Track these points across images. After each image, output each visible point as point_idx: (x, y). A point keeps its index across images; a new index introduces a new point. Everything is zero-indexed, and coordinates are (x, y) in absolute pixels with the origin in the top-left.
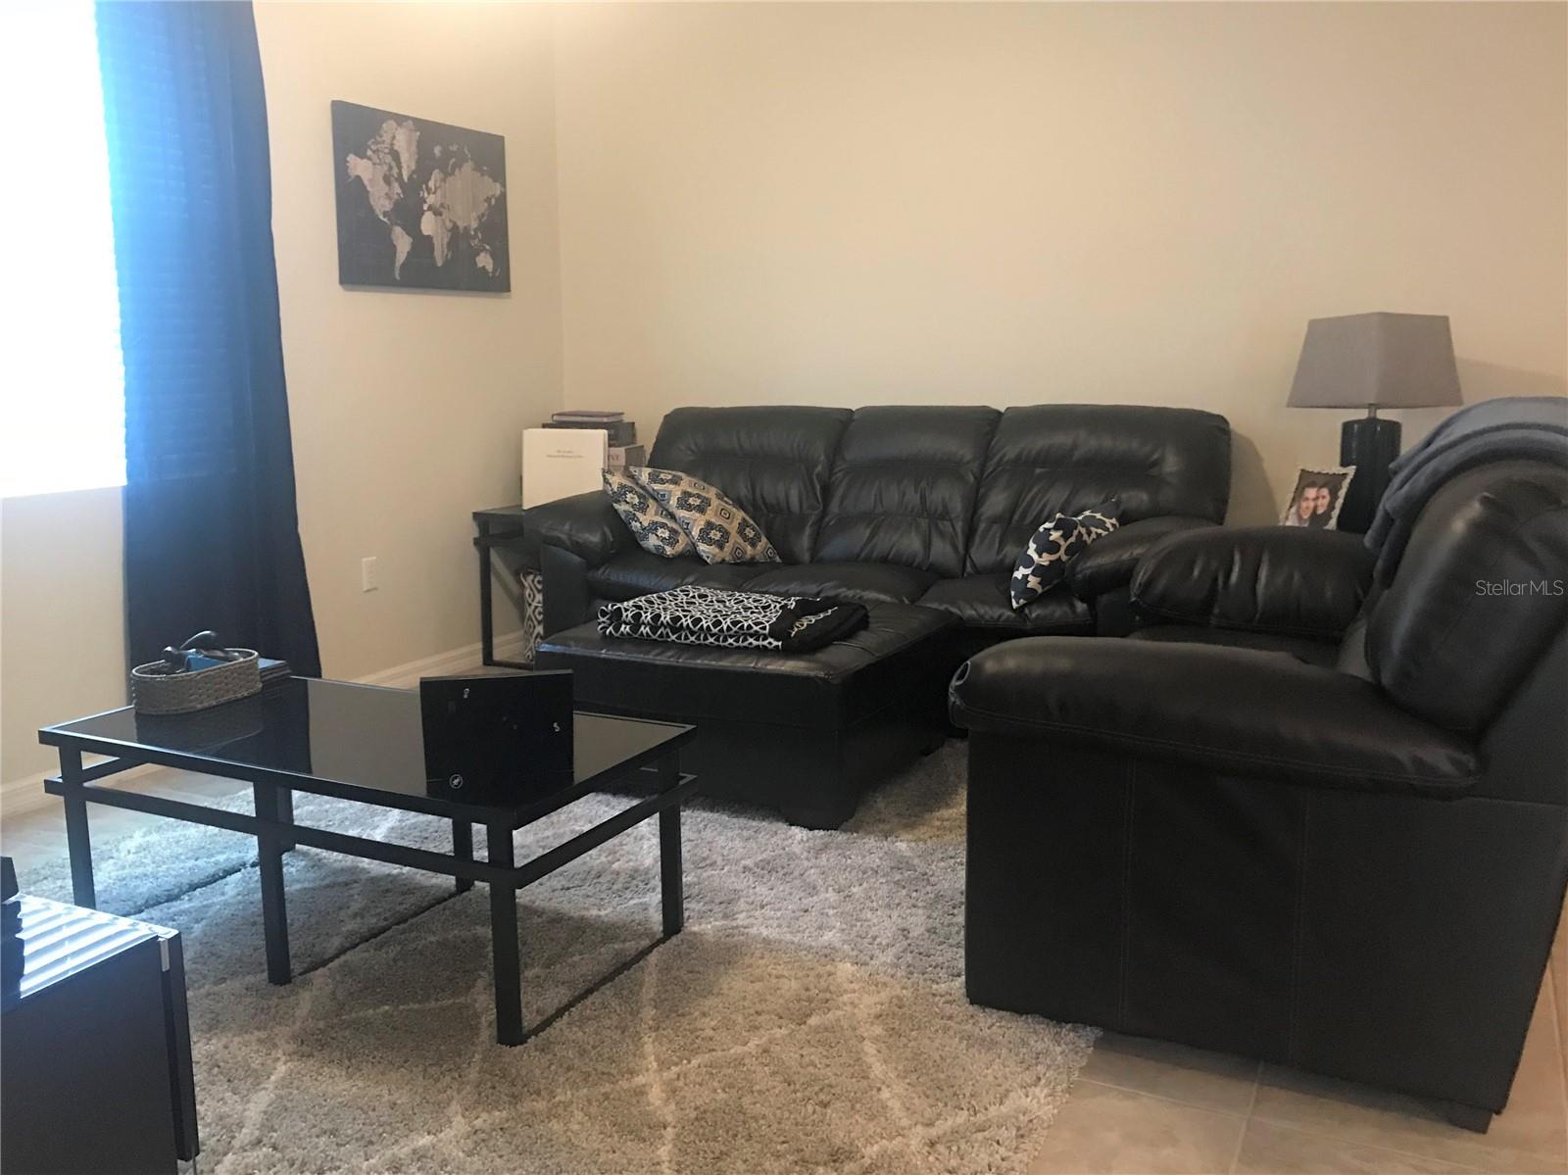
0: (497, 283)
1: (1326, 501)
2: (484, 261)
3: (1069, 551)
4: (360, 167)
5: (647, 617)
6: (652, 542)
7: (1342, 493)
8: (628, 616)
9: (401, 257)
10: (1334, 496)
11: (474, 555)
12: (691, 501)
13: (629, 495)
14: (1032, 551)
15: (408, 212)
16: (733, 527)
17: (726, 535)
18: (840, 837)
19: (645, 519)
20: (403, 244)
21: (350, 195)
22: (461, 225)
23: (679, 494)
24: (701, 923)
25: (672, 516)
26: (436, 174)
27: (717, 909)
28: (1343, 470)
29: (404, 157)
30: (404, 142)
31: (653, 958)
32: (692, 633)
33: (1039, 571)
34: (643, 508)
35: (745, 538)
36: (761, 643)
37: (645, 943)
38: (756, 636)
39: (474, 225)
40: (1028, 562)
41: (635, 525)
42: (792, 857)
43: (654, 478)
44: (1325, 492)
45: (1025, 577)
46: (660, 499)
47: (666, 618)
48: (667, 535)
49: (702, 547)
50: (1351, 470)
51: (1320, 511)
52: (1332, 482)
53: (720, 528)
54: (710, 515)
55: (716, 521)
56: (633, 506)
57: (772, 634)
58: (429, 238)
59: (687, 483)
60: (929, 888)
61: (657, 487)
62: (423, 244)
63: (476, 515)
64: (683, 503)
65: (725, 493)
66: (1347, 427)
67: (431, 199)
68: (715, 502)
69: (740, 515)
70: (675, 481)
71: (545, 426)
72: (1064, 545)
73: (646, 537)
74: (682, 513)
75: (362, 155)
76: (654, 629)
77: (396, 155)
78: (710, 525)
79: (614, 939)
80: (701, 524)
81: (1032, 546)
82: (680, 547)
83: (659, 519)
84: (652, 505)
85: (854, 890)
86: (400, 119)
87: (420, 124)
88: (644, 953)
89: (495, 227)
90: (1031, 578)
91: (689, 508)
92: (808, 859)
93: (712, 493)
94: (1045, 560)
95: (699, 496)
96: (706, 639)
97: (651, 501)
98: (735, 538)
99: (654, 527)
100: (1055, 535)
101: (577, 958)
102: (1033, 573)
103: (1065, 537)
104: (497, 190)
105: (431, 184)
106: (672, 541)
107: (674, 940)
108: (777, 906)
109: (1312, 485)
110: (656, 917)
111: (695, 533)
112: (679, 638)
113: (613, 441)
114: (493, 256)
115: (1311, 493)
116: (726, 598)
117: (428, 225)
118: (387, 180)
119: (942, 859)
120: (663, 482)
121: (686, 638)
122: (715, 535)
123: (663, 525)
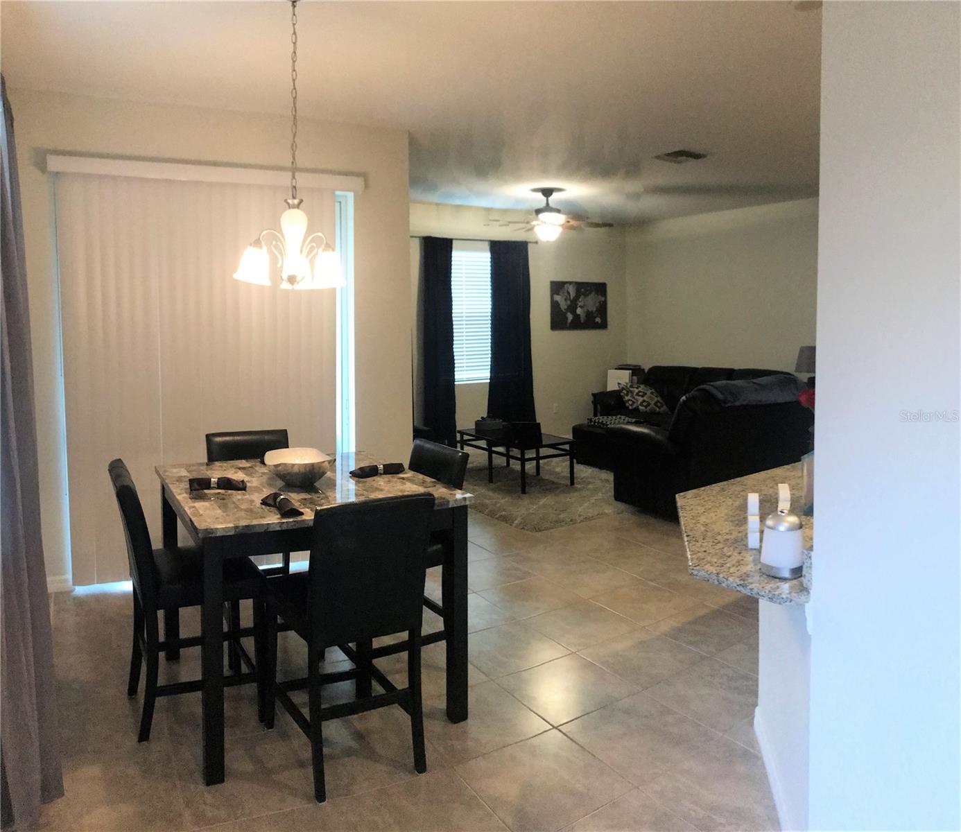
0: (603, 325)
2: (598, 320)
4: (557, 298)
9: (569, 321)
11: (592, 406)
15: (572, 308)
17: (649, 404)
19: (627, 398)
20: (570, 317)
21: (555, 306)
22: (590, 310)
25: (634, 398)
26: (582, 296)
29: (571, 293)
30: (572, 290)
34: (627, 395)
35: (657, 406)
39: (595, 309)
41: (624, 400)
46: (632, 393)
48: (631, 403)
49: (640, 407)
53: (648, 402)
54: (646, 398)
55: (646, 400)
58: (579, 315)
62: (577, 317)
63: (593, 395)
64: (638, 394)
65: (653, 393)
67: (580, 304)
68: (648, 395)
71: (616, 369)
73: (626, 404)
74: (637, 397)
75: (558, 294)
77: (569, 293)
78: (644, 401)
80: (642, 401)
82: (634, 407)
84: (630, 395)
86: (570, 283)
87: (577, 283)
89: (602, 309)
91: (640, 396)
93: (648, 392)
95: (644, 393)
97: (630, 393)
99: (628, 401)
104: (603, 299)
105: (580, 300)
106: (632, 405)
111: (639, 403)
113: (633, 374)
114: (601, 319)
117: (579, 311)
118: (566, 300)
122: (646, 404)
123: (631, 400)
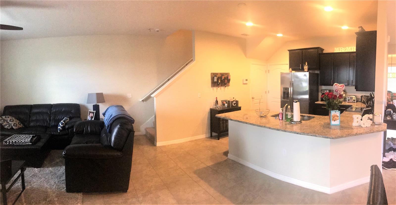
1: (93, 115)
3: (65, 124)
5: (11, 142)
6: (6, 127)
7: (94, 114)
8: (8, 142)
10: (93, 114)
12: (11, 120)
13: (2, 120)
14: (60, 125)
16: (17, 123)
17: (17, 125)
18: (42, 169)
19: (5, 124)
23: (9, 120)
24: (28, 187)
25: (8, 123)
27: (29, 184)
28: (94, 111)
31: (22, 194)
32: (18, 143)
33: (62, 127)
35: (19, 124)
36: (28, 144)
37: (20, 192)
38: (28, 143)
40: (60, 126)
41: (3, 125)
42: (36, 173)
43: (5, 117)
44: (92, 114)
45: (60, 128)
46: (7, 121)
47: (14, 141)
48: (8, 126)
49: (14, 127)
50: (95, 111)
51: (92, 116)
52: (93, 113)
53: (16, 124)
54: (14, 122)
56: (3, 122)
57: (30, 142)
59: (10, 118)
60: (56, 175)
61: (6, 119)
64: (10, 121)
65: (15, 118)
66: (94, 105)
68: (15, 120)
69: (18, 121)
70: (9, 118)
72: (64, 123)
73: (5, 126)
74: (10, 122)
76: (12, 143)
78: (14, 124)
79: (16, 192)
80: (13, 124)
81: (60, 124)
82: (10, 127)
83: (6, 123)
85: (46, 177)
88: (21, 194)
90: (61, 128)
91: (11, 121)
92: (39, 173)
93: (14, 119)
94: (62, 126)
95: (12, 119)
96: (20, 144)
97: (5, 121)
98: (18, 125)
99: (6, 125)
100: (63, 122)
101: (11, 197)
102: (61, 127)
103: (64, 122)
106: (9, 126)
107: (25, 190)
108: (37, 182)
109: (91, 113)
110: (21, 187)
111: (12, 125)
112: (16, 144)
115: (91, 114)
116: (21, 136)
119: (56, 170)
120: (7, 118)
121: (17, 144)
122: (15, 125)
123: (8, 124)
